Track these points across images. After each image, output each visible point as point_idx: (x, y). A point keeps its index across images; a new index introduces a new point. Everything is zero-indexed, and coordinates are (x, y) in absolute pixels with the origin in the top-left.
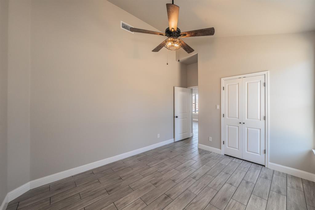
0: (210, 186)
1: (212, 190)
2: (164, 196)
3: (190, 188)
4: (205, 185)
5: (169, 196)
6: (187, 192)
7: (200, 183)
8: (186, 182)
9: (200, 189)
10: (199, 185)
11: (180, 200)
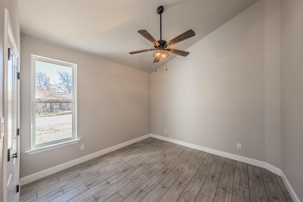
0: (129, 181)
1: (129, 178)
2: (167, 173)
3: (147, 179)
4: (133, 182)
5: (164, 173)
6: (150, 176)
7: (137, 184)
8: (150, 185)
9: (139, 178)
10: (139, 181)
11: (155, 171)
